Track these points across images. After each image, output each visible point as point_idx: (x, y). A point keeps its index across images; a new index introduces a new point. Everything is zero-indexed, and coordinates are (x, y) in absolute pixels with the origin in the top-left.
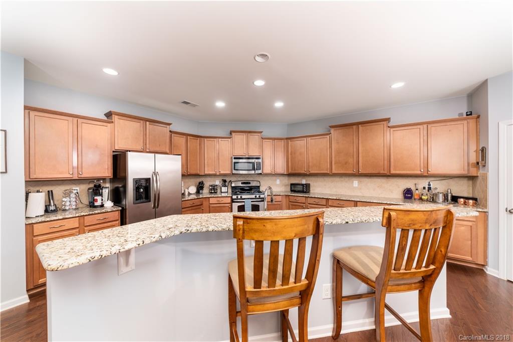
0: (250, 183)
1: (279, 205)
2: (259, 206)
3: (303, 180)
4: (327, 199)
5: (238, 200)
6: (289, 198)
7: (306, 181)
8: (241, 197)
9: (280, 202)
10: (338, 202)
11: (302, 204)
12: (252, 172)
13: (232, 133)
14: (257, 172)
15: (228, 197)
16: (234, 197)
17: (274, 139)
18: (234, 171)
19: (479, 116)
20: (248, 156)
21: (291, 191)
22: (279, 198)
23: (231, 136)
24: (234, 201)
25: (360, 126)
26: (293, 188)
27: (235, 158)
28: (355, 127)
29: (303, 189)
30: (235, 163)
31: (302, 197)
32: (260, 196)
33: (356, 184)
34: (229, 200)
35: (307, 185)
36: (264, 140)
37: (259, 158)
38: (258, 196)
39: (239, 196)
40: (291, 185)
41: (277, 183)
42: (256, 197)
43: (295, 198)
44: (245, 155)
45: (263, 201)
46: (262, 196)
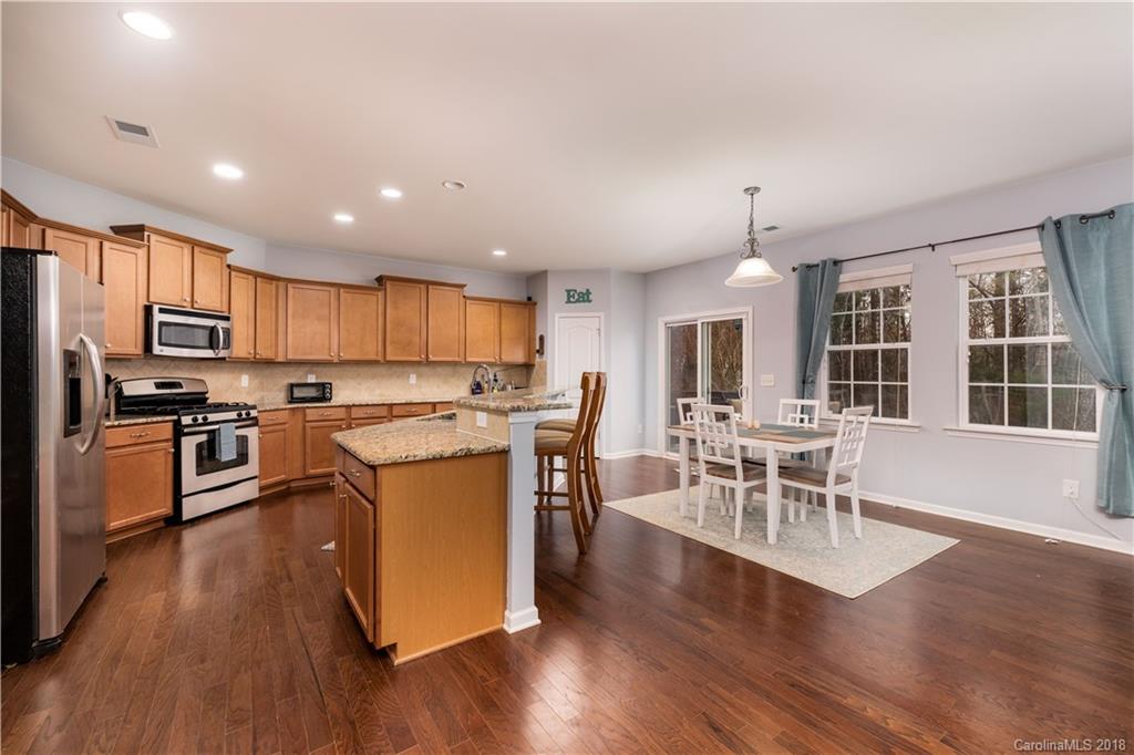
0: (180, 386)
1: (284, 430)
2: (246, 437)
3: (309, 376)
4: (391, 406)
5: (197, 429)
6: (305, 415)
7: (317, 378)
8: (205, 419)
9: (284, 423)
10: (408, 408)
11: (338, 423)
12: (209, 353)
13: (146, 233)
14: (222, 353)
15: (167, 421)
16: (186, 420)
17: (256, 275)
18: (157, 349)
19: (535, 304)
20: (193, 307)
21: (292, 400)
22: (283, 416)
23: (143, 240)
24: (186, 430)
25: (430, 287)
26: (298, 393)
27: (161, 311)
28: (423, 287)
29: (323, 393)
30: (162, 324)
31: (340, 406)
32: (248, 414)
33: (413, 379)
34: (167, 431)
35: (323, 385)
36: (233, 273)
37: (227, 319)
38: (245, 414)
39: (200, 417)
40: (292, 386)
41: (243, 385)
42: (240, 415)
43: (321, 411)
44: (185, 304)
45: (256, 424)
46: (254, 413)
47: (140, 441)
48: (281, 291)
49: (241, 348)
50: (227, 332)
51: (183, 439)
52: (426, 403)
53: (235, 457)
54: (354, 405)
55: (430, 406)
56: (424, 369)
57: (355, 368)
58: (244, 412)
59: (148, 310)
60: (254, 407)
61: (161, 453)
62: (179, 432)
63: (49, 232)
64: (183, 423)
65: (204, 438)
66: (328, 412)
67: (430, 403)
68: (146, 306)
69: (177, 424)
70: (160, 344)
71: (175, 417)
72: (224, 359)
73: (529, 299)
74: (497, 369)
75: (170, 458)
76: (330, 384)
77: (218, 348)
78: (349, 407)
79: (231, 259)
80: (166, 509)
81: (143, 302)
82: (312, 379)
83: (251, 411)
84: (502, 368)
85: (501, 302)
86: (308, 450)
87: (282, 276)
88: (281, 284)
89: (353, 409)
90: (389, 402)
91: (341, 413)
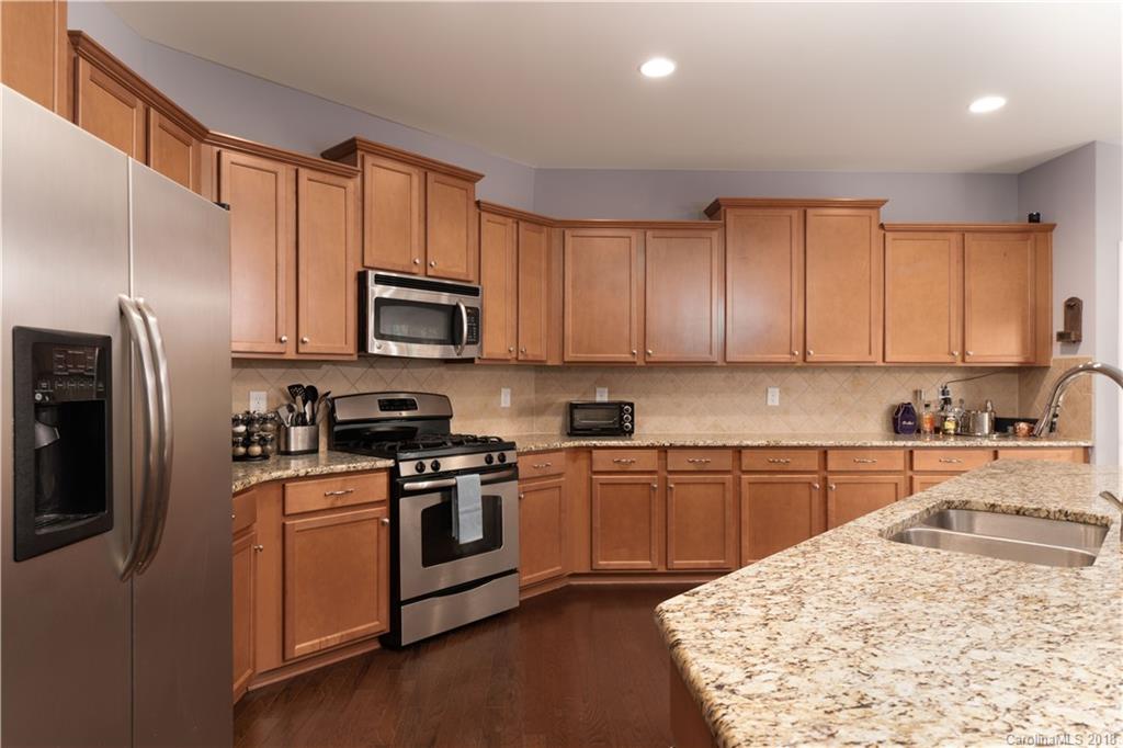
0: (413, 405)
1: (559, 487)
2: (499, 500)
3: (599, 390)
4: (739, 450)
5: (425, 484)
6: (591, 461)
7: (610, 393)
8: (435, 466)
9: (559, 475)
10: (771, 455)
12: (451, 352)
13: (359, 153)
14: (469, 351)
15: (379, 470)
16: (407, 469)
17: (520, 218)
18: (375, 347)
19: (1052, 227)
20: (427, 276)
21: (573, 431)
22: (557, 462)
23: (356, 166)
24: (407, 485)
25: (810, 212)
26: (581, 419)
27: (379, 280)
28: (796, 214)
29: (618, 421)
30: (380, 302)
31: (648, 447)
32: (502, 458)
33: (774, 397)
34: (379, 487)
35: (620, 406)
36: (485, 216)
37: (474, 292)
38: (496, 458)
39: (428, 463)
40: (573, 407)
41: (503, 405)
42: (489, 459)
43: (618, 455)
44: (415, 270)
45: (514, 477)
46: (510, 457)
47: (339, 503)
48: (556, 242)
49: (496, 342)
50: (475, 314)
51: (402, 500)
52: (807, 447)
53: (481, 537)
54: (672, 447)
55: (815, 455)
56: (795, 379)
57: (672, 375)
58: (495, 455)
59: (362, 279)
60: (511, 446)
61: (373, 527)
62: (396, 490)
63: (228, 156)
64: (403, 474)
65: (435, 499)
66: (626, 457)
67: (815, 447)
68: (359, 273)
69: (394, 472)
70: (379, 336)
71: (390, 463)
72: (471, 360)
73: (1034, 219)
74: (950, 377)
75: (385, 535)
76: (632, 405)
77: (460, 343)
78: (663, 450)
79: (482, 191)
80: (378, 624)
81: (354, 268)
82: (602, 397)
83: (507, 453)
84: (960, 376)
85: (964, 232)
86: (597, 524)
87: (558, 218)
88: (557, 232)
89: (670, 453)
90: (736, 443)
91: (650, 461)
